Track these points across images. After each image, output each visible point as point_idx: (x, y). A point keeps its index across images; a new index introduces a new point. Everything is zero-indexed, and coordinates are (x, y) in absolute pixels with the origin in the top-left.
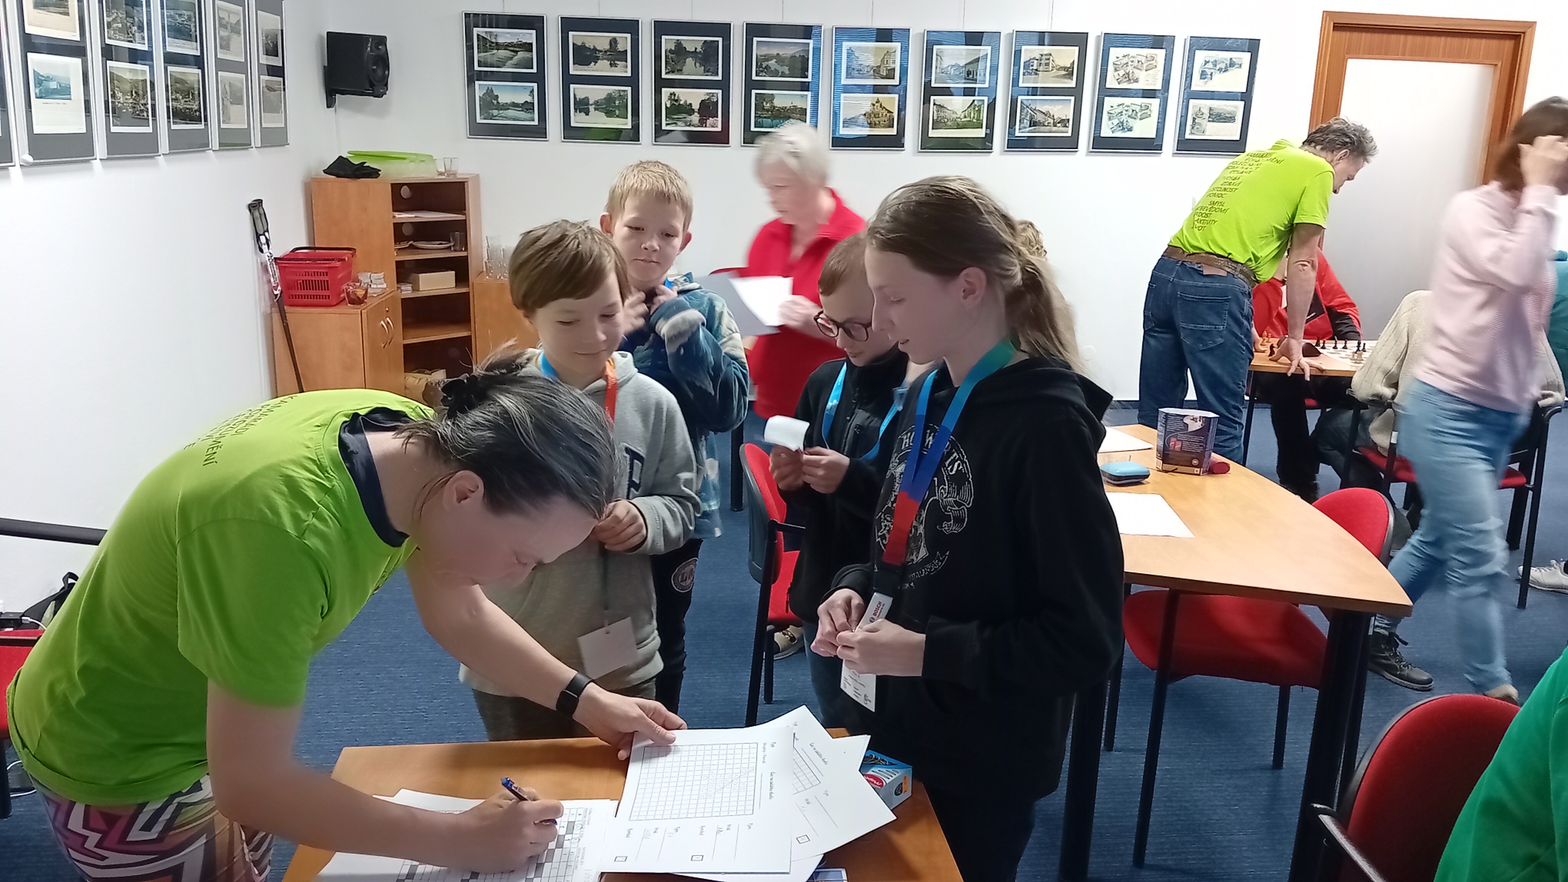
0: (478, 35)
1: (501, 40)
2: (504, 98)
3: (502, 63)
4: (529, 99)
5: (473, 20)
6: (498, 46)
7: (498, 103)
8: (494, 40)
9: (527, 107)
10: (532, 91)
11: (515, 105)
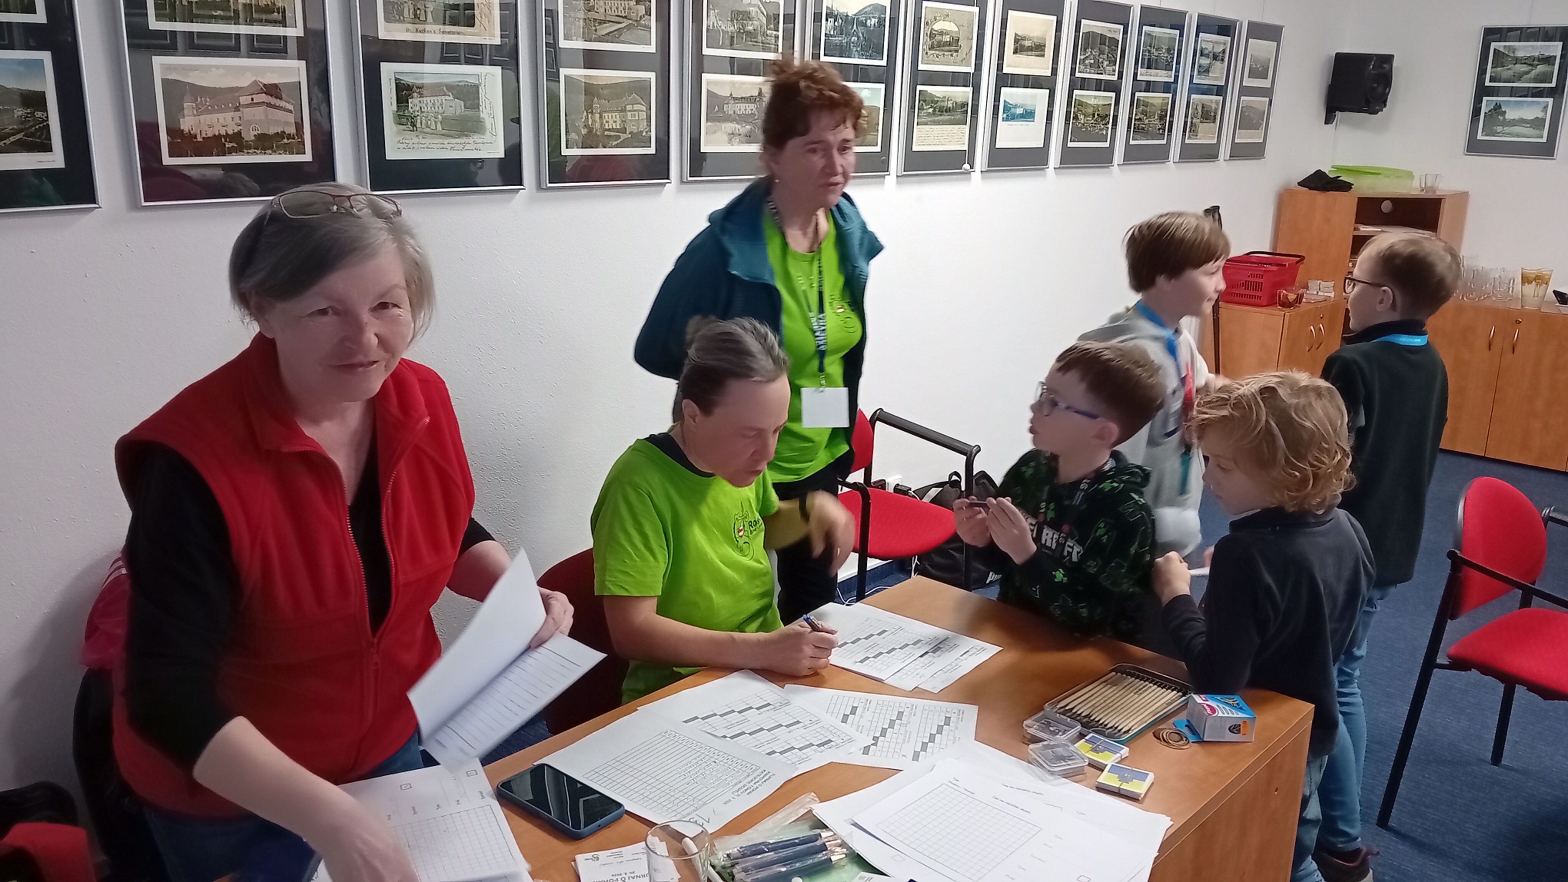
0: (1495, 49)
1: (1520, 54)
2: (1511, 114)
3: (1519, 77)
4: (1540, 115)
5: (1491, 34)
6: (1517, 61)
7: (1504, 119)
8: (1512, 55)
9: (1538, 123)
10: (1546, 107)
11: (1522, 122)
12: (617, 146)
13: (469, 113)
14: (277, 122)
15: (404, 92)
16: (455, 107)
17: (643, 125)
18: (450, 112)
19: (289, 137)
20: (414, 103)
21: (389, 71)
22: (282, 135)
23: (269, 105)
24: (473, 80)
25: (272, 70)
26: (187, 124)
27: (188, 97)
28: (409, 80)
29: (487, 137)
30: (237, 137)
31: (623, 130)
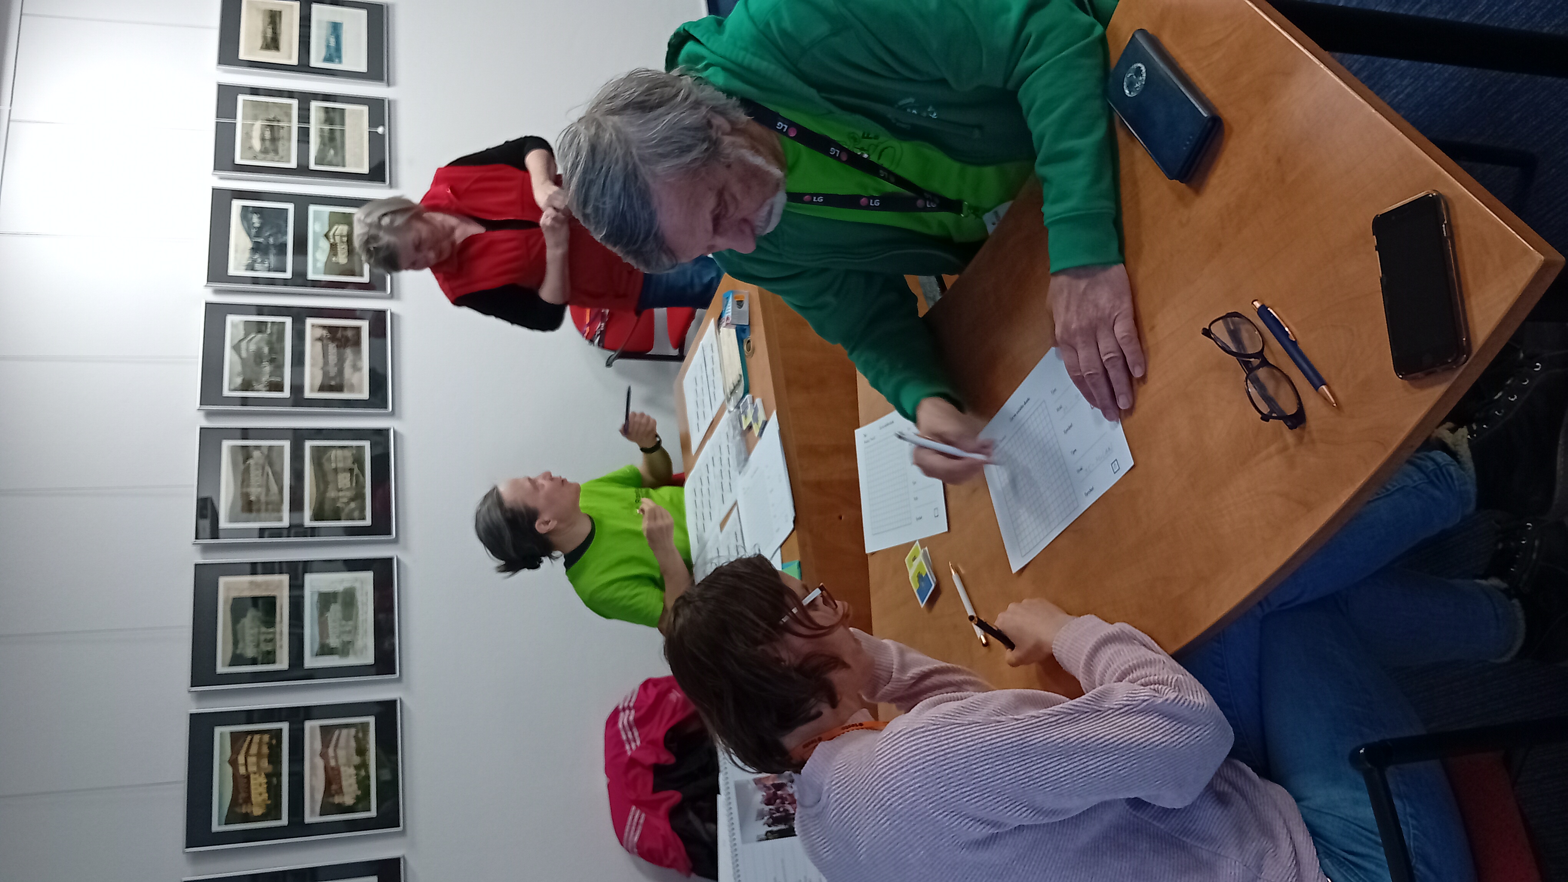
12: (364, 475)
13: (340, 600)
14: (348, 741)
15: (325, 650)
16: (335, 610)
17: (348, 453)
18: (339, 615)
19: (357, 732)
20: (333, 642)
21: (310, 662)
22: (356, 737)
23: (336, 746)
24: (316, 597)
25: (312, 744)
26: (349, 800)
27: (331, 800)
28: (316, 647)
29: (357, 585)
30: (357, 768)
31: (351, 470)
